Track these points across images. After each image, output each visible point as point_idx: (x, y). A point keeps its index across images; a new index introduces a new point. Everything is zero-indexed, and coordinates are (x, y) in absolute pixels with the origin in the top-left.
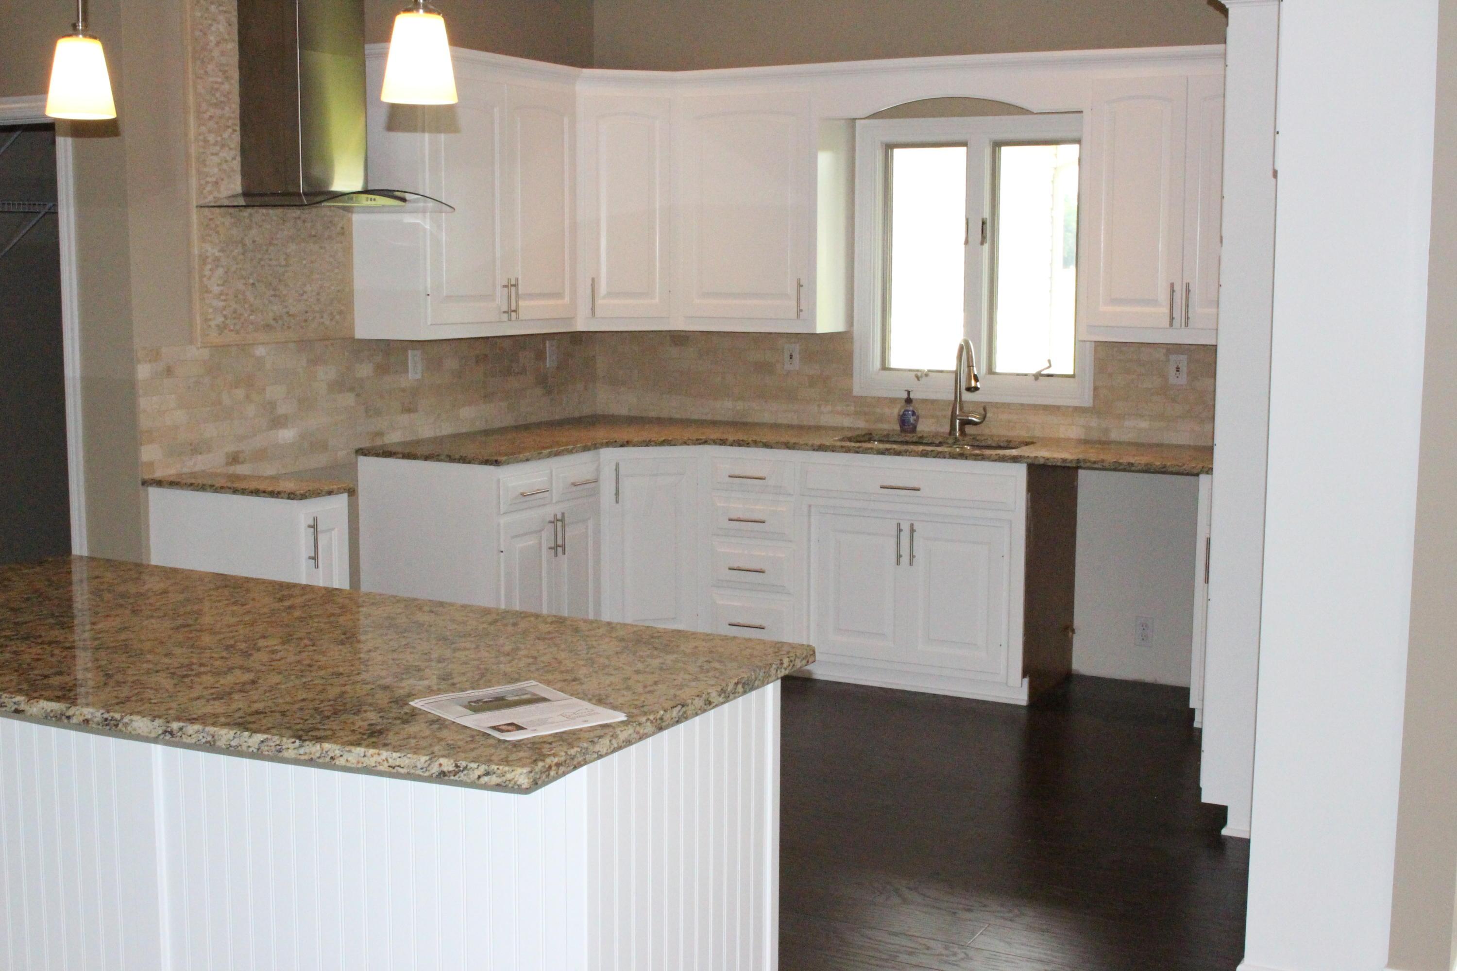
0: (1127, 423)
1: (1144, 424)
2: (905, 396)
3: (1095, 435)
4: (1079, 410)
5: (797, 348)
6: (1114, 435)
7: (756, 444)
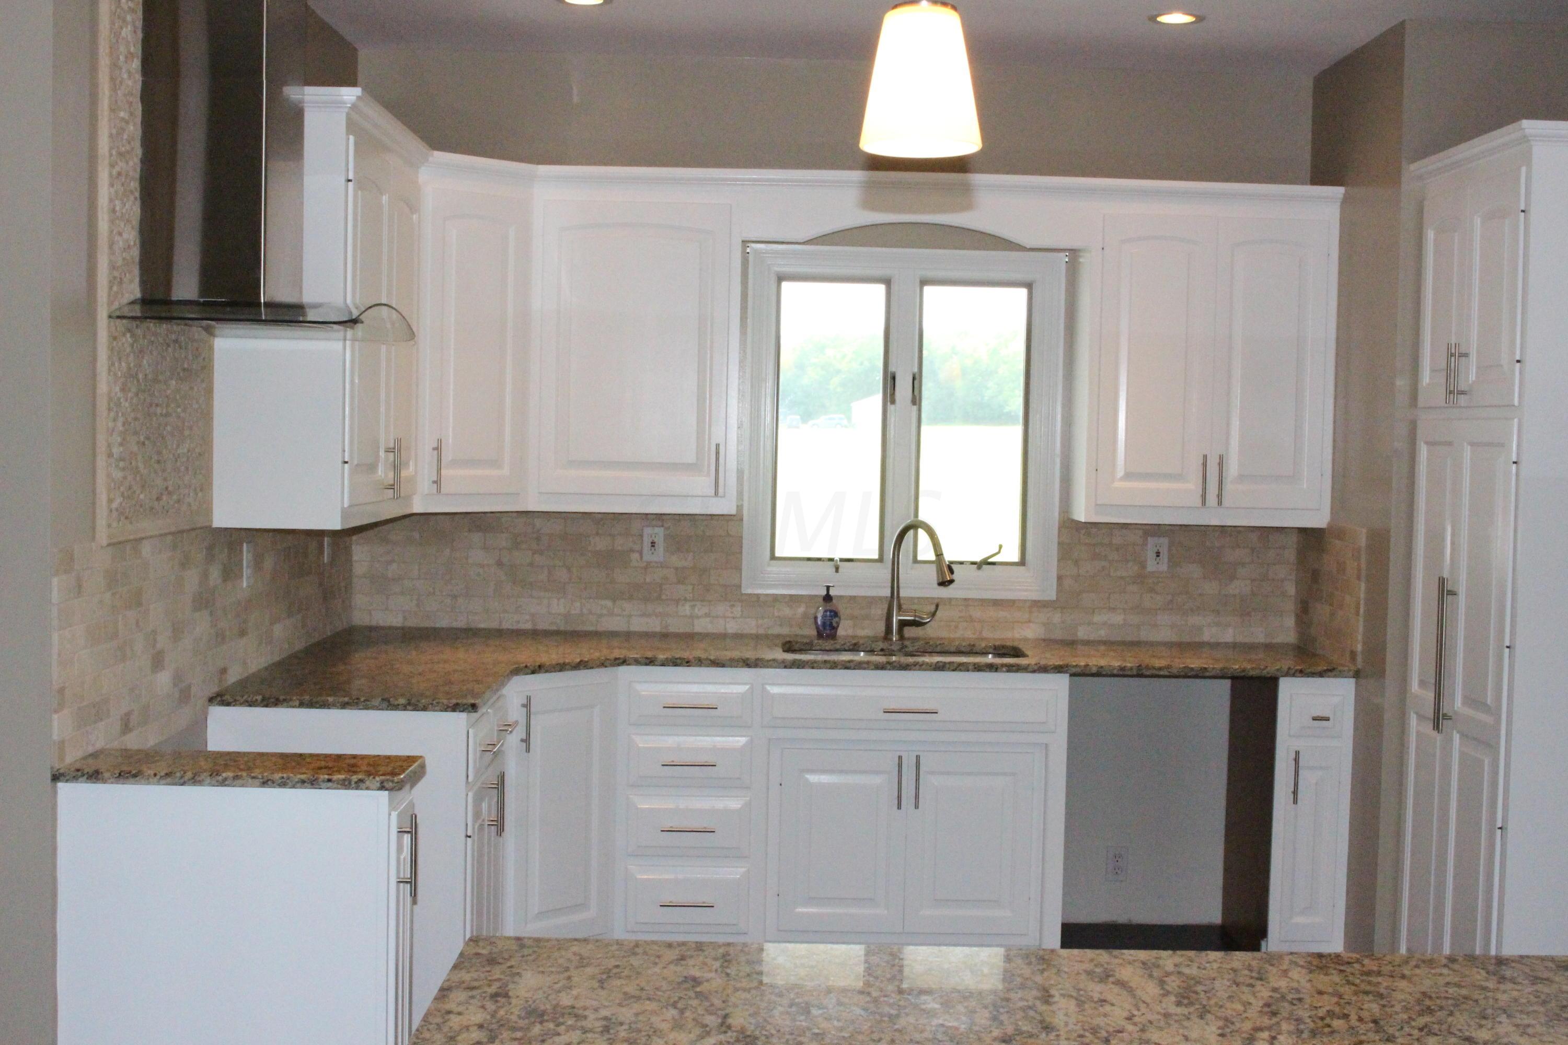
0: (1097, 618)
1: (1118, 619)
2: (824, 593)
3: (1058, 635)
4: (1038, 605)
5: (659, 533)
6: (1082, 633)
7: (700, 662)
